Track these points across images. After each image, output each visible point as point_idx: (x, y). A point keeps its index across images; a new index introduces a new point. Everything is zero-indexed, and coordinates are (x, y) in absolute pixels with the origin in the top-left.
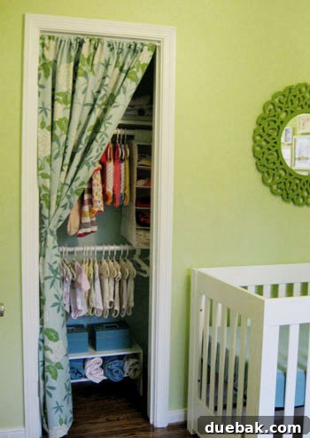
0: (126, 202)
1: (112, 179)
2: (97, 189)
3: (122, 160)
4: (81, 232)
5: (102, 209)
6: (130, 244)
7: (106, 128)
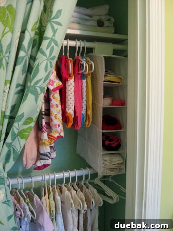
0: (88, 124)
1: (73, 98)
2: (56, 111)
3: (83, 76)
4: (39, 164)
5: (62, 134)
6: (90, 167)
7: (55, 31)
